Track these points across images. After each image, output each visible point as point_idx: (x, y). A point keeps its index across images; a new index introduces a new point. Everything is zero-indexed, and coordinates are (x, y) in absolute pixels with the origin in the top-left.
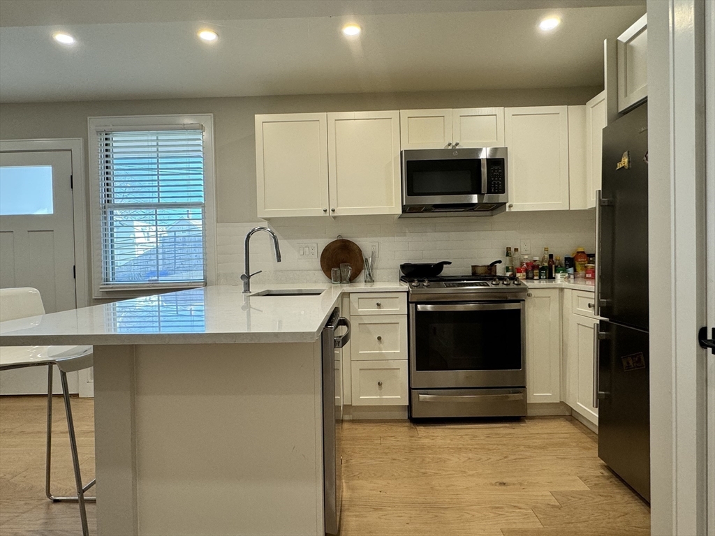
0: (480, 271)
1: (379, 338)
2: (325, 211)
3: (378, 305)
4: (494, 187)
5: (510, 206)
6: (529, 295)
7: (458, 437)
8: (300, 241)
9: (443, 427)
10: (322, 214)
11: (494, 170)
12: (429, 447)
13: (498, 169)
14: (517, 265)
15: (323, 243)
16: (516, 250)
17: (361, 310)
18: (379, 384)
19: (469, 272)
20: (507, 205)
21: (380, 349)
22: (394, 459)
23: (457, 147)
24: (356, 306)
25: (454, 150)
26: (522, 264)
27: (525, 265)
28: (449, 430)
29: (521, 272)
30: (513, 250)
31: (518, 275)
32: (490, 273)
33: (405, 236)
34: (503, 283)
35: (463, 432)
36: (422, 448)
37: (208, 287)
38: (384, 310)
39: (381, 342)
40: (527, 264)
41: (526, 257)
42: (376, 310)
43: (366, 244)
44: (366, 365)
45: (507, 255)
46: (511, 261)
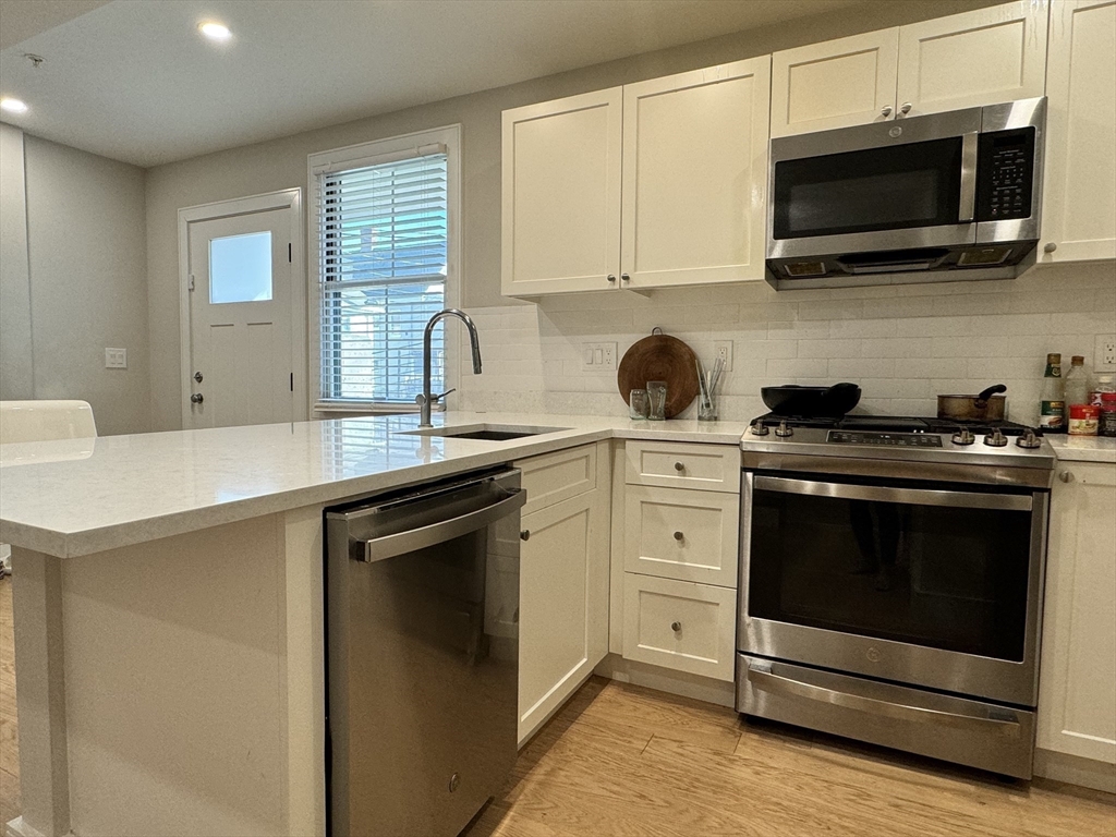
0: (957, 408)
1: (679, 536)
2: (612, 279)
3: (679, 467)
4: (1001, 202)
5: (1049, 250)
6: (1066, 479)
7: (818, 785)
8: (587, 338)
9: (804, 749)
10: (607, 285)
11: (1003, 160)
12: (737, 791)
13: (1015, 157)
14: (1077, 396)
15: (627, 341)
16: (1078, 361)
17: (647, 476)
18: (676, 627)
19: (930, 410)
20: (1041, 246)
21: (681, 558)
22: (642, 796)
23: (907, 116)
24: (637, 465)
25: (898, 122)
26: (1090, 397)
27: (1099, 401)
28: (812, 762)
29: (1083, 416)
30: (1066, 360)
31: (1074, 423)
32: (982, 416)
33: (791, 328)
34: (1018, 444)
35: (840, 774)
36: (719, 788)
37: (448, 413)
38: (693, 479)
39: (683, 542)
40: (1104, 396)
41: (1105, 379)
42: (674, 477)
43: (707, 344)
44: (652, 585)
45: (1049, 373)
46: (1062, 388)
